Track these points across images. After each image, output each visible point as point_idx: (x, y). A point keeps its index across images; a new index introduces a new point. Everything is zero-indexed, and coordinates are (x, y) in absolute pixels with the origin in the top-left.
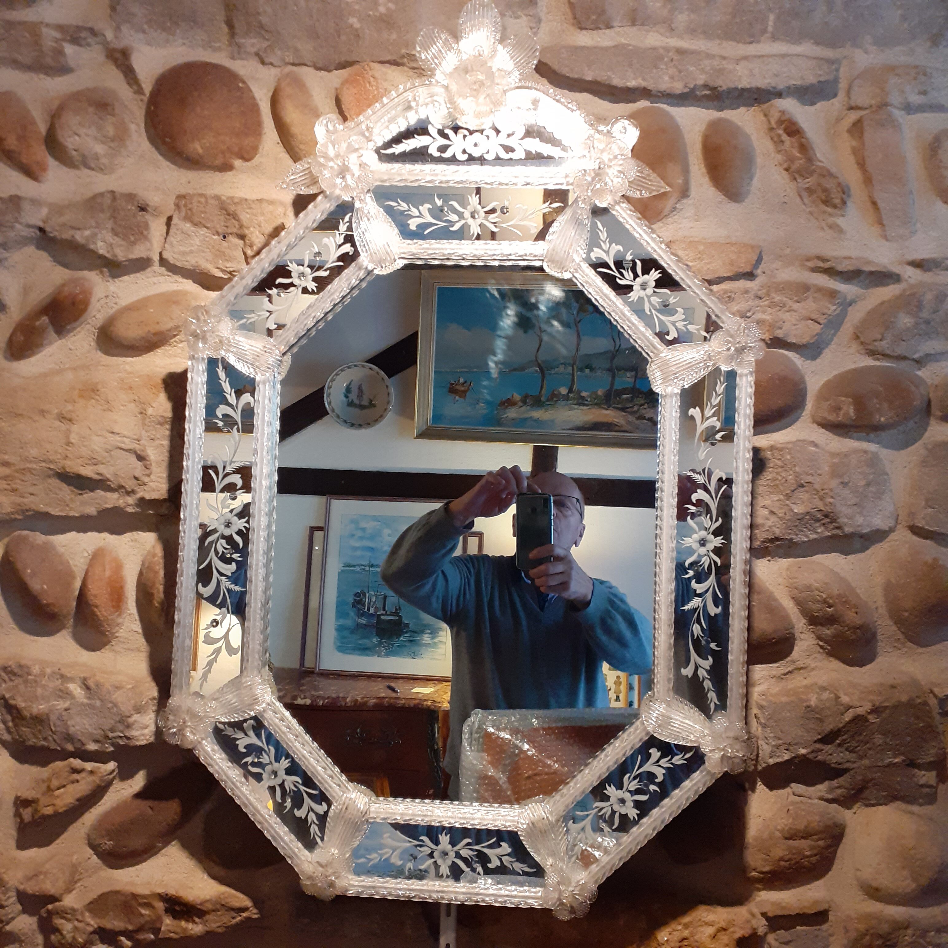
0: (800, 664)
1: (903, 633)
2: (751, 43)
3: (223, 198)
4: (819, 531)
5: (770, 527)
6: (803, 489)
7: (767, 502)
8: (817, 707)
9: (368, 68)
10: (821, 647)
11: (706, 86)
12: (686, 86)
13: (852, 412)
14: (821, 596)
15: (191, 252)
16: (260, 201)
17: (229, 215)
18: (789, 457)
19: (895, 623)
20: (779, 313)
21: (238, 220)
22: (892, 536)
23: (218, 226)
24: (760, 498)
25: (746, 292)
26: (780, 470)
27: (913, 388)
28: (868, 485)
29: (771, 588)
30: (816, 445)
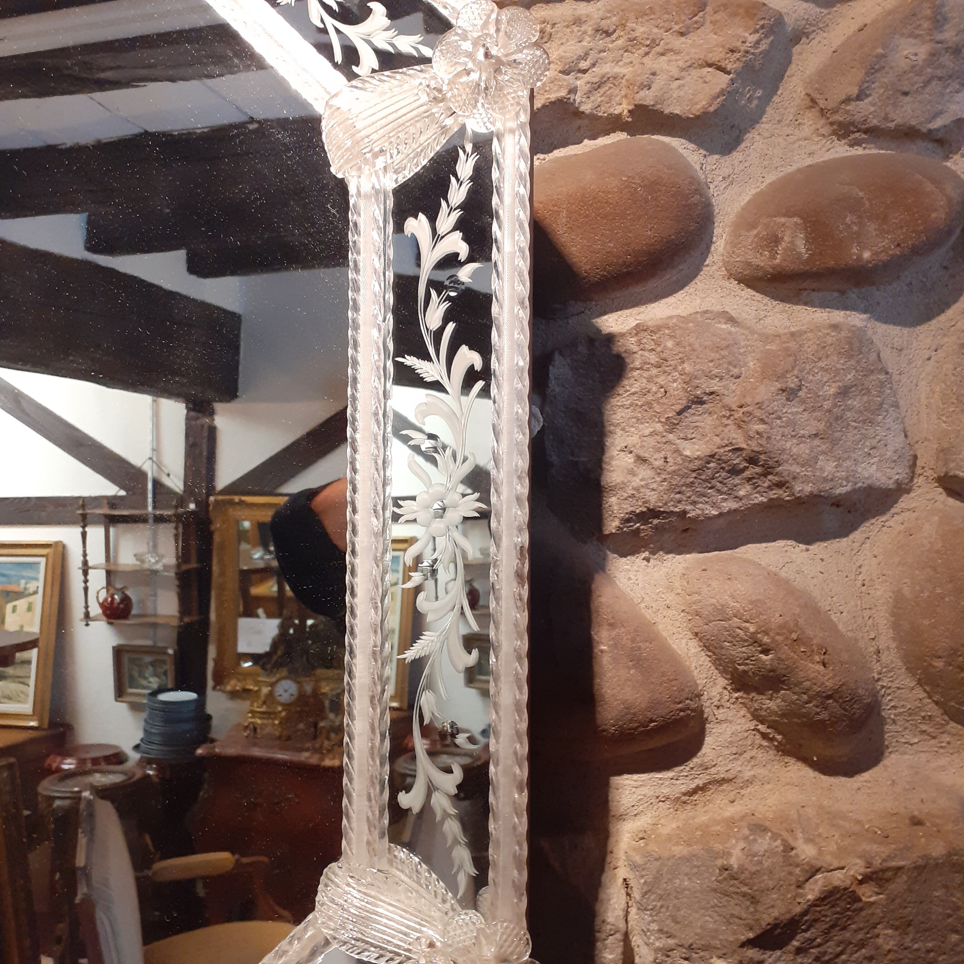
0: (720, 772)
1: (937, 703)
4: (742, 493)
5: (637, 489)
6: (701, 408)
7: (633, 440)
8: (742, 869)
10: (764, 736)
13: (801, 246)
14: (746, 630)
18: (670, 344)
19: (920, 683)
20: (646, 60)
22: (904, 502)
24: (619, 432)
25: (578, 21)
26: (654, 371)
27: (929, 187)
28: (844, 392)
29: (648, 615)
30: (731, 320)
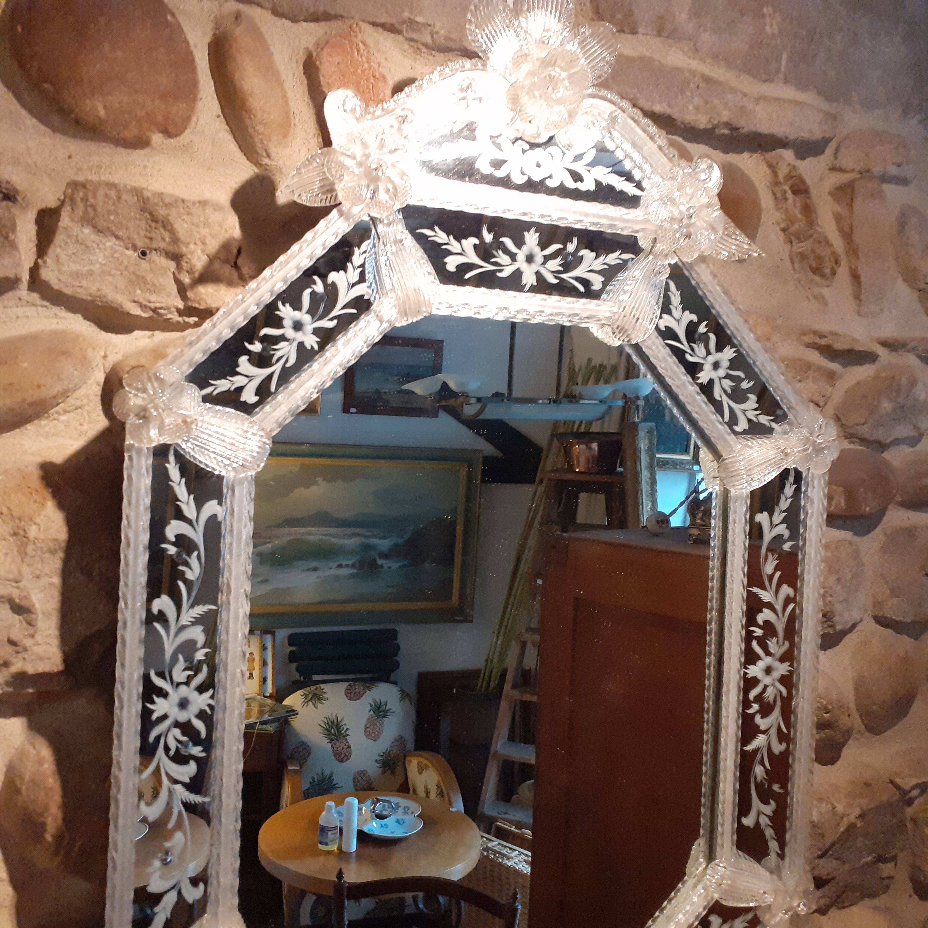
2: (766, 81)
3: (147, 194)
8: (819, 821)
9: (357, 30)
11: (727, 125)
12: (710, 121)
13: (842, 502)
15: (90, 273)
16: (203, 203)
17: (155, 220)
21: (172, 231)
22: (859, 627)
23: (136, 237)
28: (852, 578)
